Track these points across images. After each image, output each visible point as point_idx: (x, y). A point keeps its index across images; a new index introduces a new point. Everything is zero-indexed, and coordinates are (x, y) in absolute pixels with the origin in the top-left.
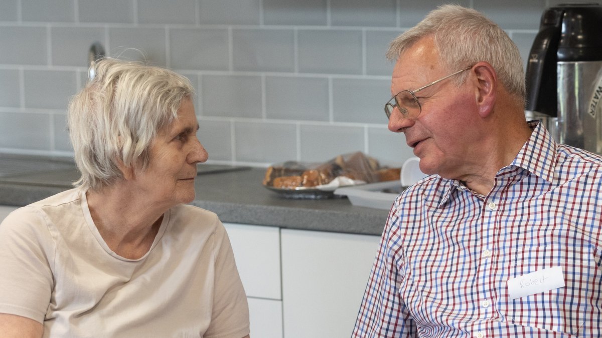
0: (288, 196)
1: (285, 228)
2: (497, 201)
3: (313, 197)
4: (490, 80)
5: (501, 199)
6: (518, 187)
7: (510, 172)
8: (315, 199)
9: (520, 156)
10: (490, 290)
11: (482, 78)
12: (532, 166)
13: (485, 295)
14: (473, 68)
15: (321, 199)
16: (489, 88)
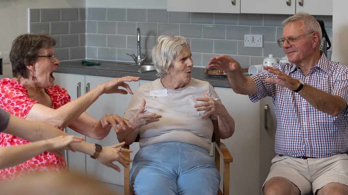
0: (213, 77)
1: (215, 87)
2: (309, 77)
3: (221, 77)
4: (318, 37)
5: (310, 76)
6: (316, 73)
7: (315, 68)
8: (222, 78)
9: (319, 63)
10: (306, 104)
11: (315, 36)
12: (321, 66)
13: (304, 106)
14: (314, 33)
15: (224, 77)
16: (317, 40)
